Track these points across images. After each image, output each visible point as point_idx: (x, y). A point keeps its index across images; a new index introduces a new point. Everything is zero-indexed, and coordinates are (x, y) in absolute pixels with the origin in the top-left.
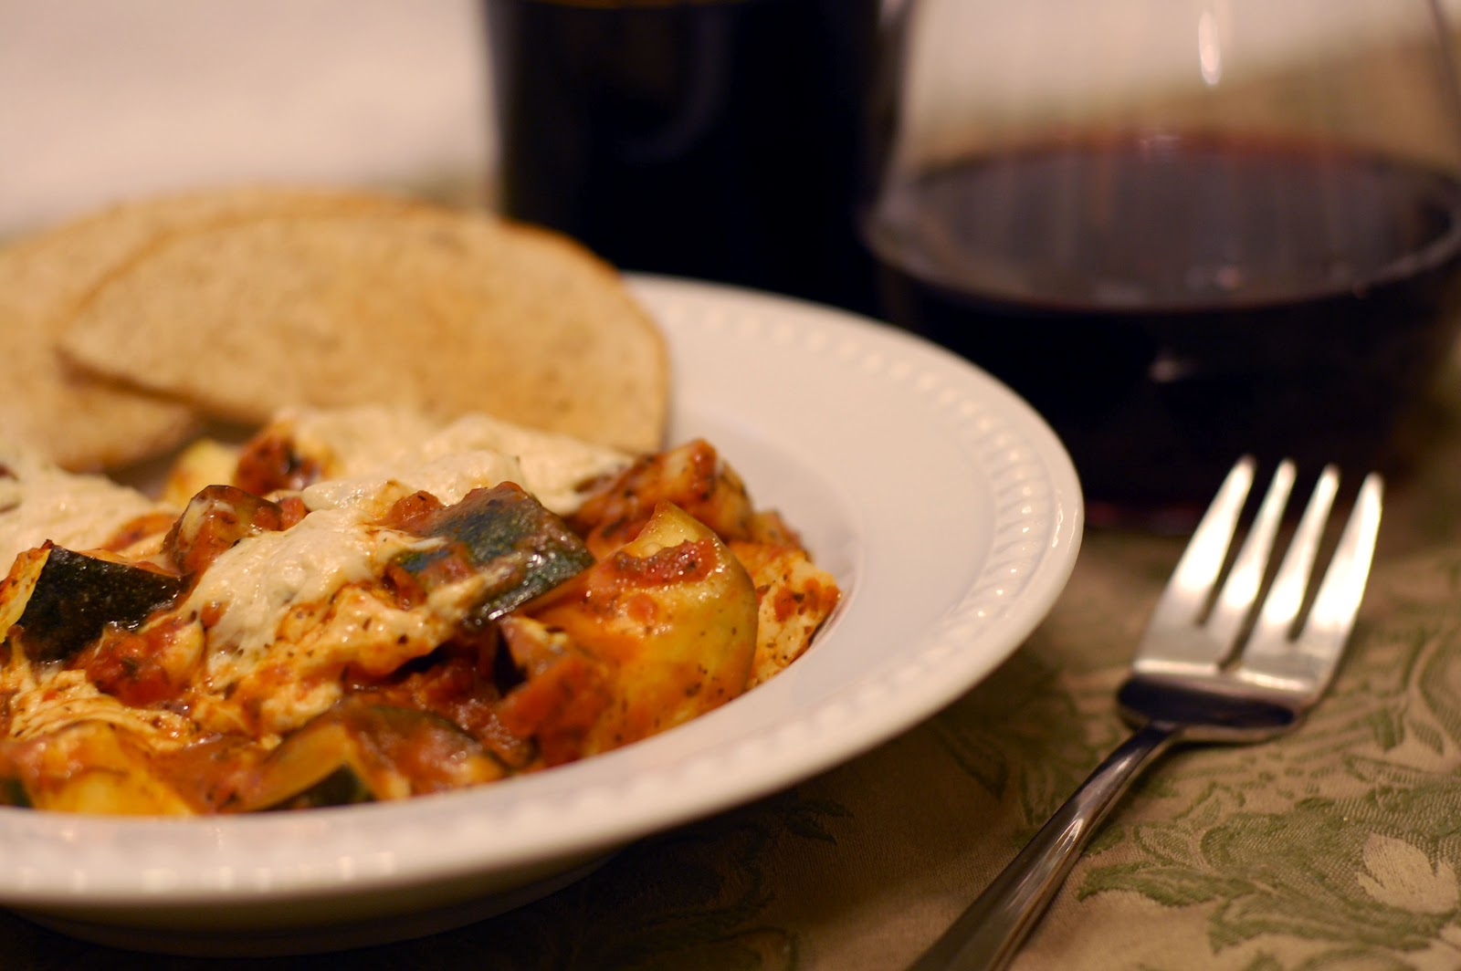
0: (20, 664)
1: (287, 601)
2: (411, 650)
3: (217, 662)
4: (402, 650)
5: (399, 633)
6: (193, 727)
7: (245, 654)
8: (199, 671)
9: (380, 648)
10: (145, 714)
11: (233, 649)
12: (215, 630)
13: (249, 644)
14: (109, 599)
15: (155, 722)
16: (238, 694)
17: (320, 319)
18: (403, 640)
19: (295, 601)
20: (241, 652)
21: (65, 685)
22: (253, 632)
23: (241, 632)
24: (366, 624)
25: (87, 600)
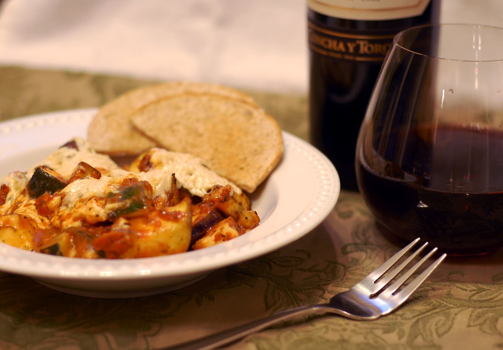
0: (27, 196)
1: (80, 197)
2: (99, 219)
3: (63, 208)
4: (96, 218)
5: (97, 213)
6: (50, 224)
7: (69, 208)
8: (58, 209)
9: (91, 216)
10: (41, 217)
11: (67, 205)
12: (63, 200)
13: (70, 206)
14: (48, 184)
15: (42, 220)
16: (61, 218)
17: (201, 128)
18: (97, 216)
19: (82, 198)
20: (68, 207)
21: (30, 204)
22: (72, 203)
23: (69, 202)
24: (90, 209)
25: (42, 183)
